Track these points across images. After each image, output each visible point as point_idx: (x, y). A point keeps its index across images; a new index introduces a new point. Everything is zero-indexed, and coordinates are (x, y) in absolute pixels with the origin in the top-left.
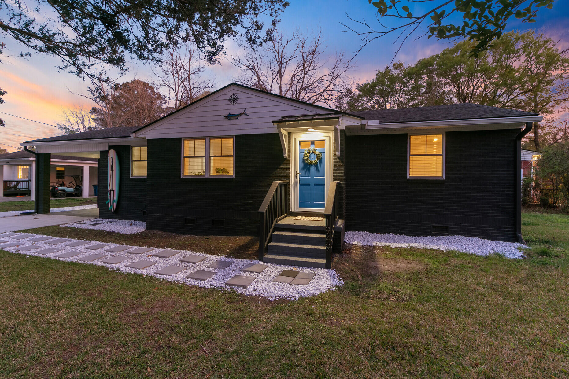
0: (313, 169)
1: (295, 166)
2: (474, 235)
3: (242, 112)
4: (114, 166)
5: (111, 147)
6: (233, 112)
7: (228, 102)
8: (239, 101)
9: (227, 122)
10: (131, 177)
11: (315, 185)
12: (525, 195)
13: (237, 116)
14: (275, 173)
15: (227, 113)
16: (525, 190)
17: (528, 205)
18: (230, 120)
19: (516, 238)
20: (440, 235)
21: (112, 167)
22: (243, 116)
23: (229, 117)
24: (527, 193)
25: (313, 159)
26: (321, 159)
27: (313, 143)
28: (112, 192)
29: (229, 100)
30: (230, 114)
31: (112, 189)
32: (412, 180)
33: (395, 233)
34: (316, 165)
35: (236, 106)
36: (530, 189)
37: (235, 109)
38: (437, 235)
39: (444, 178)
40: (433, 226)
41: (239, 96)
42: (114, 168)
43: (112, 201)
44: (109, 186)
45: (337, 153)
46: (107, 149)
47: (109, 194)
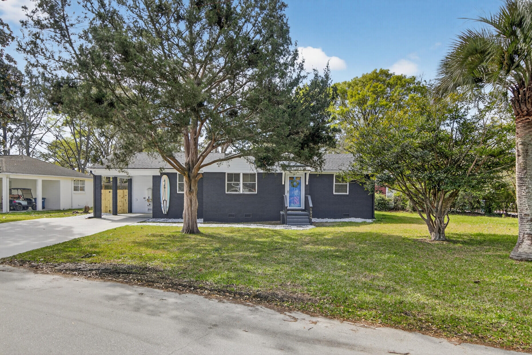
1: (287, 188)
2: (359, 218)
4: (166, 185)
5: (162, 174)
10: (178, 192)
19: (371, 218)
20: (347, 218)
28: (165, 202)
31: (165, 200)
32: (335, 195)
33: (329, 218)
38: (345, 218)
39: (348, 194)
40: (344, 215)
42: (166, 187)
43: (165, 207)
44: (163, 198)
45: (307, 183)
46: (159, 174)
47: (162, 203)
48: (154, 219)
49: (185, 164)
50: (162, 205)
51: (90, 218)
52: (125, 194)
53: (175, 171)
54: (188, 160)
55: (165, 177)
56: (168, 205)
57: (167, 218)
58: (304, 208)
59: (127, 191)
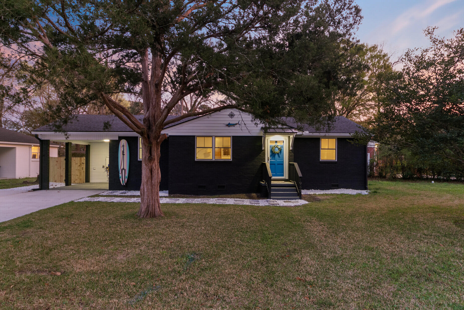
0: (277, 156)
1: (268, 154)
2: (349, 188)
3: (237, 123)
4: (125, 151)
5: (121, 138)
6: (231, 123)
7: (228, 116)
8: (235, 116)
9: (227, 128)
10: (139, 160)
11: (278, 164)
12: (371, 170)
13: (234, 125)
14: (257, 158)
15: (227, 123)
16: (371, 167)
17: (372, 176)
18: (229, 127)
19: (365, 188)
20: (335, 189)
21: (123, 152)
22: (238, 125)
23: (229, 125)
24: (372, 169)
25: (277, 151)
26: (281, 150)
27: (276, 142)
28: (123, 171)
29: (229, 115)
30: (229, 123)
31: (124, 168)
32: (322, 162)
33: (315, 189)
34: (278, 154)
35: (233, 119)
36: (374, 167)
37: (233, 121)
38: (333, 189)
39: (336, 161)
40: (332, 185)
41: (235, 113)
42: (125, 153)
43: (123, 177)
44: (121, 166)
45: (291, 148)
46: (117, 139)
47: (120, 172)
48: (110, 191)
49: (144, 120)
50: (120, 175)
51: (34, 190)
52: (82, 162)
53: (134, 134)
54: (147, 115)
55: (123, 142)
56: (127, 175)
57: (126, 190)
58: (287, 178)
59: (85, 158)
